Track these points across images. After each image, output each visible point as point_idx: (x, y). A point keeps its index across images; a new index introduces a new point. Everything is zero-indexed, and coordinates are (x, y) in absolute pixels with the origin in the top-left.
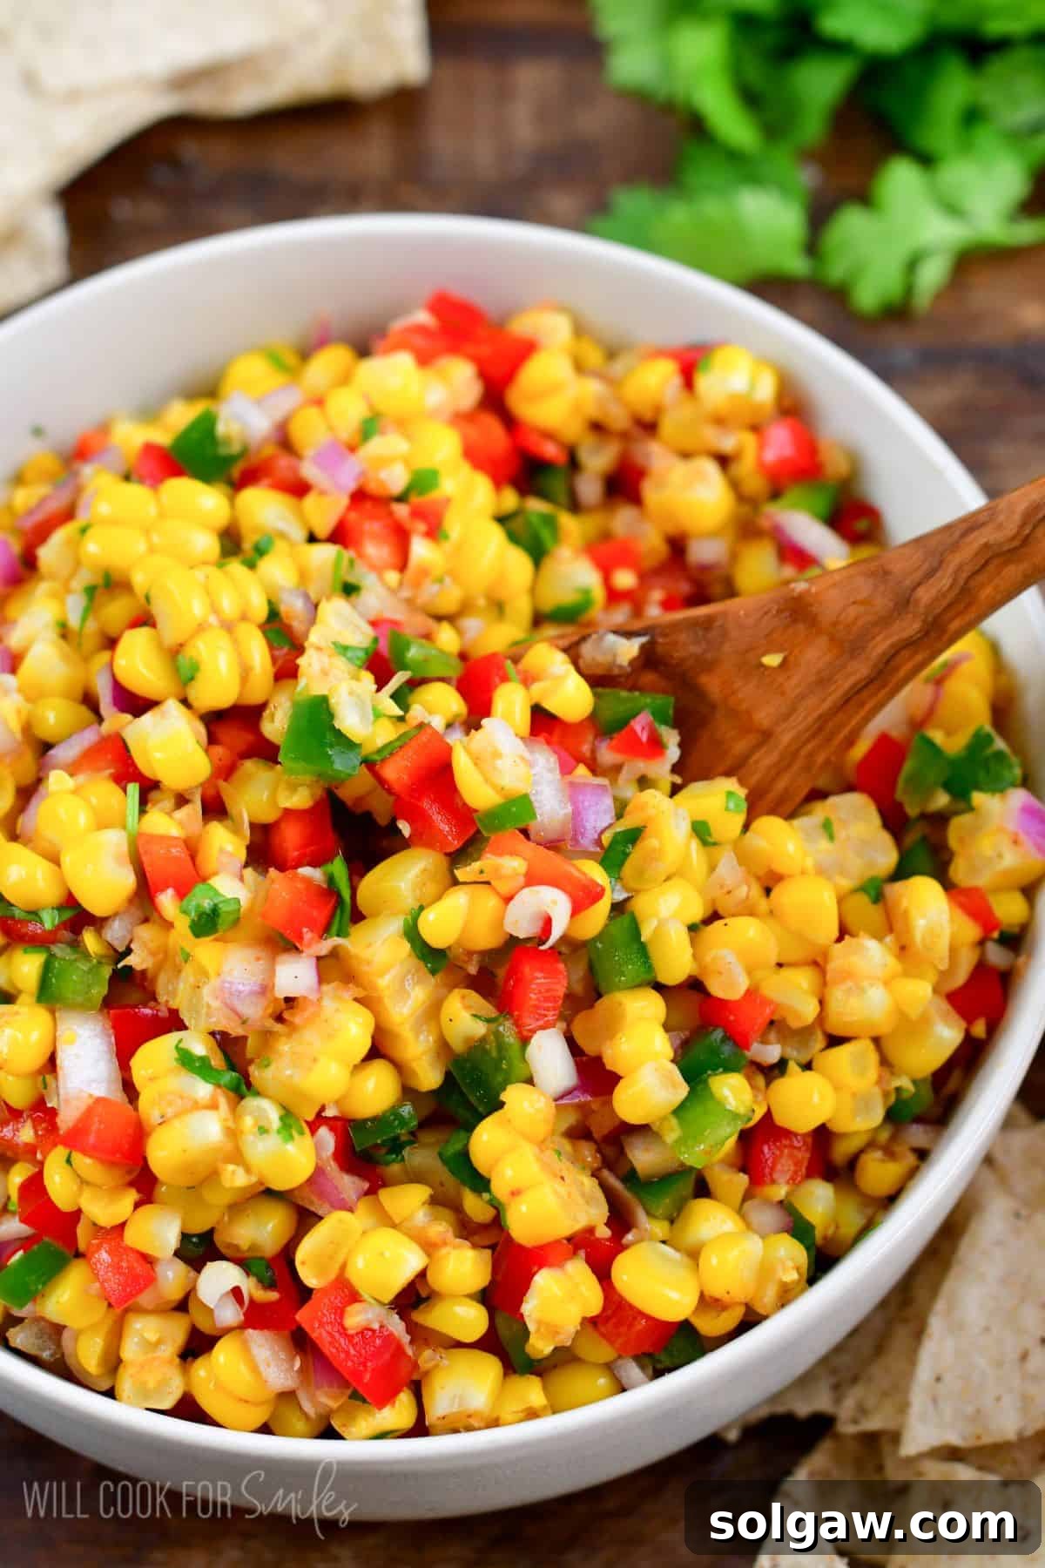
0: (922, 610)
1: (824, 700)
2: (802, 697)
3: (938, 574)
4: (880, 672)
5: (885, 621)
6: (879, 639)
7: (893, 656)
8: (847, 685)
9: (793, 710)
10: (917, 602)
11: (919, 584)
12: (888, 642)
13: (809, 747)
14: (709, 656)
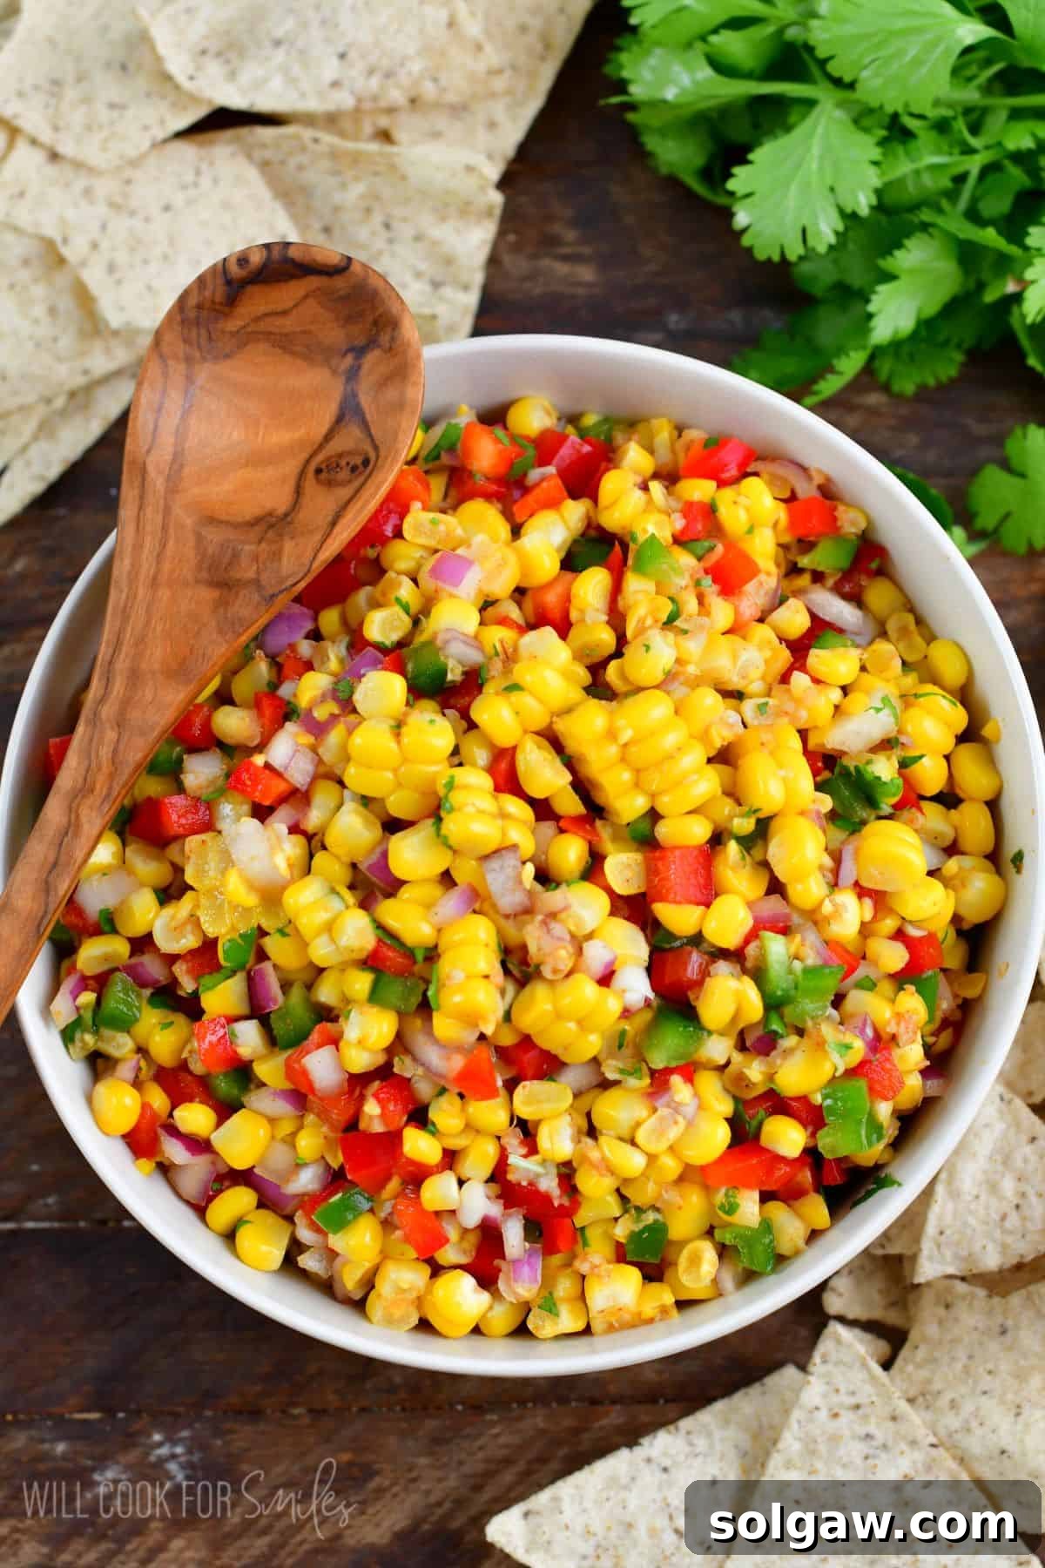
0: (108, 725)
1: (133, 629)
2: (148, 623)
3: (110, 755)
4: (109, 671)
5: (126, 703)
6: (122, 691)
7: (107, 685)
8: (124, 649)
9: (148, 611)
10: (112, 728)
11: (118, 740)
12: (115, 693)
13: (124, 596)
14: (221, 610)
